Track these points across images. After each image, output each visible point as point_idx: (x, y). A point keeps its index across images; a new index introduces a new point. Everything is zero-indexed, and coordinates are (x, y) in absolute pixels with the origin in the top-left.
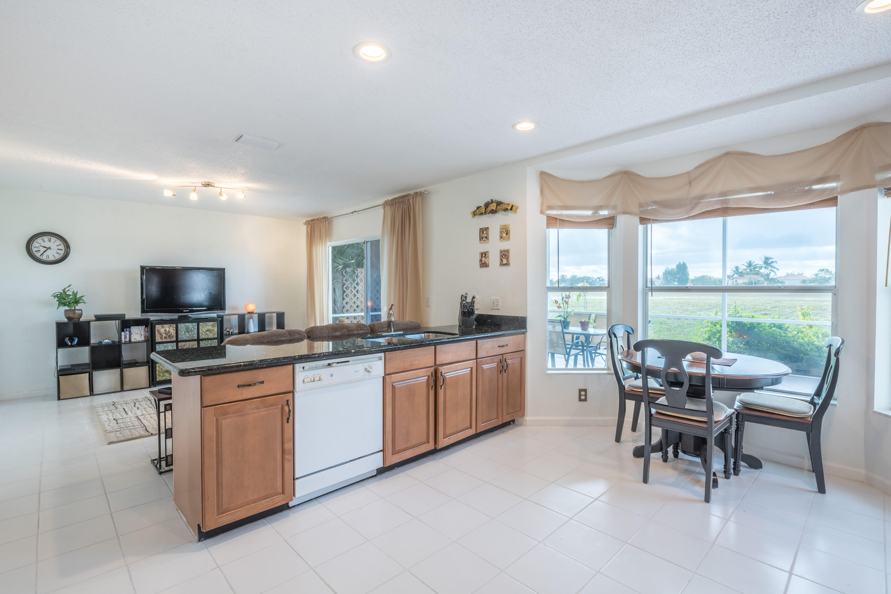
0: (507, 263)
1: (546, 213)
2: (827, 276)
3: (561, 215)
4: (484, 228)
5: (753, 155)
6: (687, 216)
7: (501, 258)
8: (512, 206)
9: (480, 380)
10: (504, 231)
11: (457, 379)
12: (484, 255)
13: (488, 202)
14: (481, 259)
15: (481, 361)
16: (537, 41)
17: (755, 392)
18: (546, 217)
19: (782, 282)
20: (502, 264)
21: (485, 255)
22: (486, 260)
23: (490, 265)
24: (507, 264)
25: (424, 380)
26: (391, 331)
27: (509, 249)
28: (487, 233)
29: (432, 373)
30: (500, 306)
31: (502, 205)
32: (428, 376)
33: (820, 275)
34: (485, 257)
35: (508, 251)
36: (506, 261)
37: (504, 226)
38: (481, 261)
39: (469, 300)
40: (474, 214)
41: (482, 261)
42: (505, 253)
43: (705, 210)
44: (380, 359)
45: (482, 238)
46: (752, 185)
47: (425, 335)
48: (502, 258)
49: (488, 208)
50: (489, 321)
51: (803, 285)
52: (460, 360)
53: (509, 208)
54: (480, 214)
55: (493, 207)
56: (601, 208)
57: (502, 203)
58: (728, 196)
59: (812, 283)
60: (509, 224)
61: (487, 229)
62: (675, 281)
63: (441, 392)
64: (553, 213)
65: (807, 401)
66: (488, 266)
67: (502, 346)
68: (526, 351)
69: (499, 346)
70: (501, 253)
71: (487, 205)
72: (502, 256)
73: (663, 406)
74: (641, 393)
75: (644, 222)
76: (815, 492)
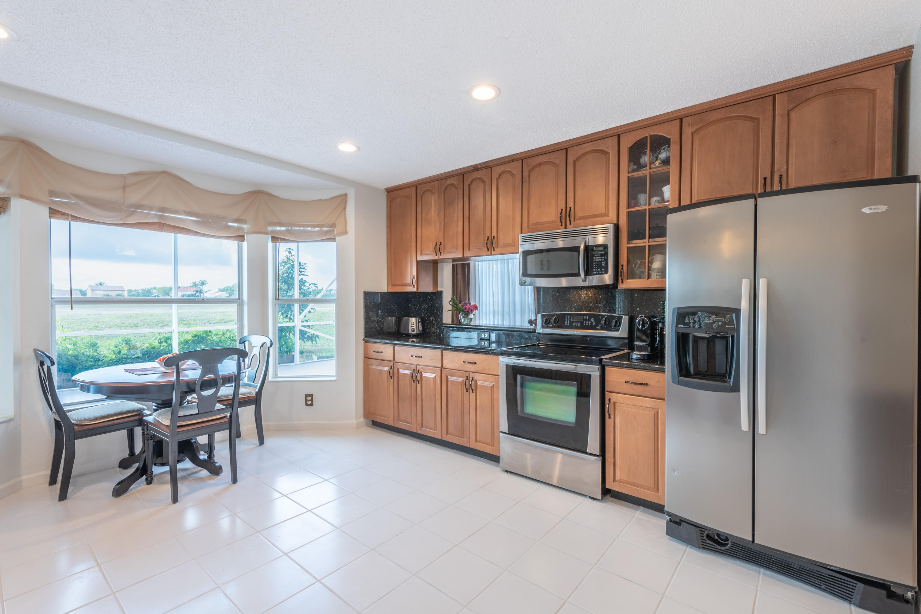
6: (122, 223)
43: (144, 221)
46: (188, 210)
73: (194, 416)
74: (101, 424)
75: (54, 215)
76: (258, 446)
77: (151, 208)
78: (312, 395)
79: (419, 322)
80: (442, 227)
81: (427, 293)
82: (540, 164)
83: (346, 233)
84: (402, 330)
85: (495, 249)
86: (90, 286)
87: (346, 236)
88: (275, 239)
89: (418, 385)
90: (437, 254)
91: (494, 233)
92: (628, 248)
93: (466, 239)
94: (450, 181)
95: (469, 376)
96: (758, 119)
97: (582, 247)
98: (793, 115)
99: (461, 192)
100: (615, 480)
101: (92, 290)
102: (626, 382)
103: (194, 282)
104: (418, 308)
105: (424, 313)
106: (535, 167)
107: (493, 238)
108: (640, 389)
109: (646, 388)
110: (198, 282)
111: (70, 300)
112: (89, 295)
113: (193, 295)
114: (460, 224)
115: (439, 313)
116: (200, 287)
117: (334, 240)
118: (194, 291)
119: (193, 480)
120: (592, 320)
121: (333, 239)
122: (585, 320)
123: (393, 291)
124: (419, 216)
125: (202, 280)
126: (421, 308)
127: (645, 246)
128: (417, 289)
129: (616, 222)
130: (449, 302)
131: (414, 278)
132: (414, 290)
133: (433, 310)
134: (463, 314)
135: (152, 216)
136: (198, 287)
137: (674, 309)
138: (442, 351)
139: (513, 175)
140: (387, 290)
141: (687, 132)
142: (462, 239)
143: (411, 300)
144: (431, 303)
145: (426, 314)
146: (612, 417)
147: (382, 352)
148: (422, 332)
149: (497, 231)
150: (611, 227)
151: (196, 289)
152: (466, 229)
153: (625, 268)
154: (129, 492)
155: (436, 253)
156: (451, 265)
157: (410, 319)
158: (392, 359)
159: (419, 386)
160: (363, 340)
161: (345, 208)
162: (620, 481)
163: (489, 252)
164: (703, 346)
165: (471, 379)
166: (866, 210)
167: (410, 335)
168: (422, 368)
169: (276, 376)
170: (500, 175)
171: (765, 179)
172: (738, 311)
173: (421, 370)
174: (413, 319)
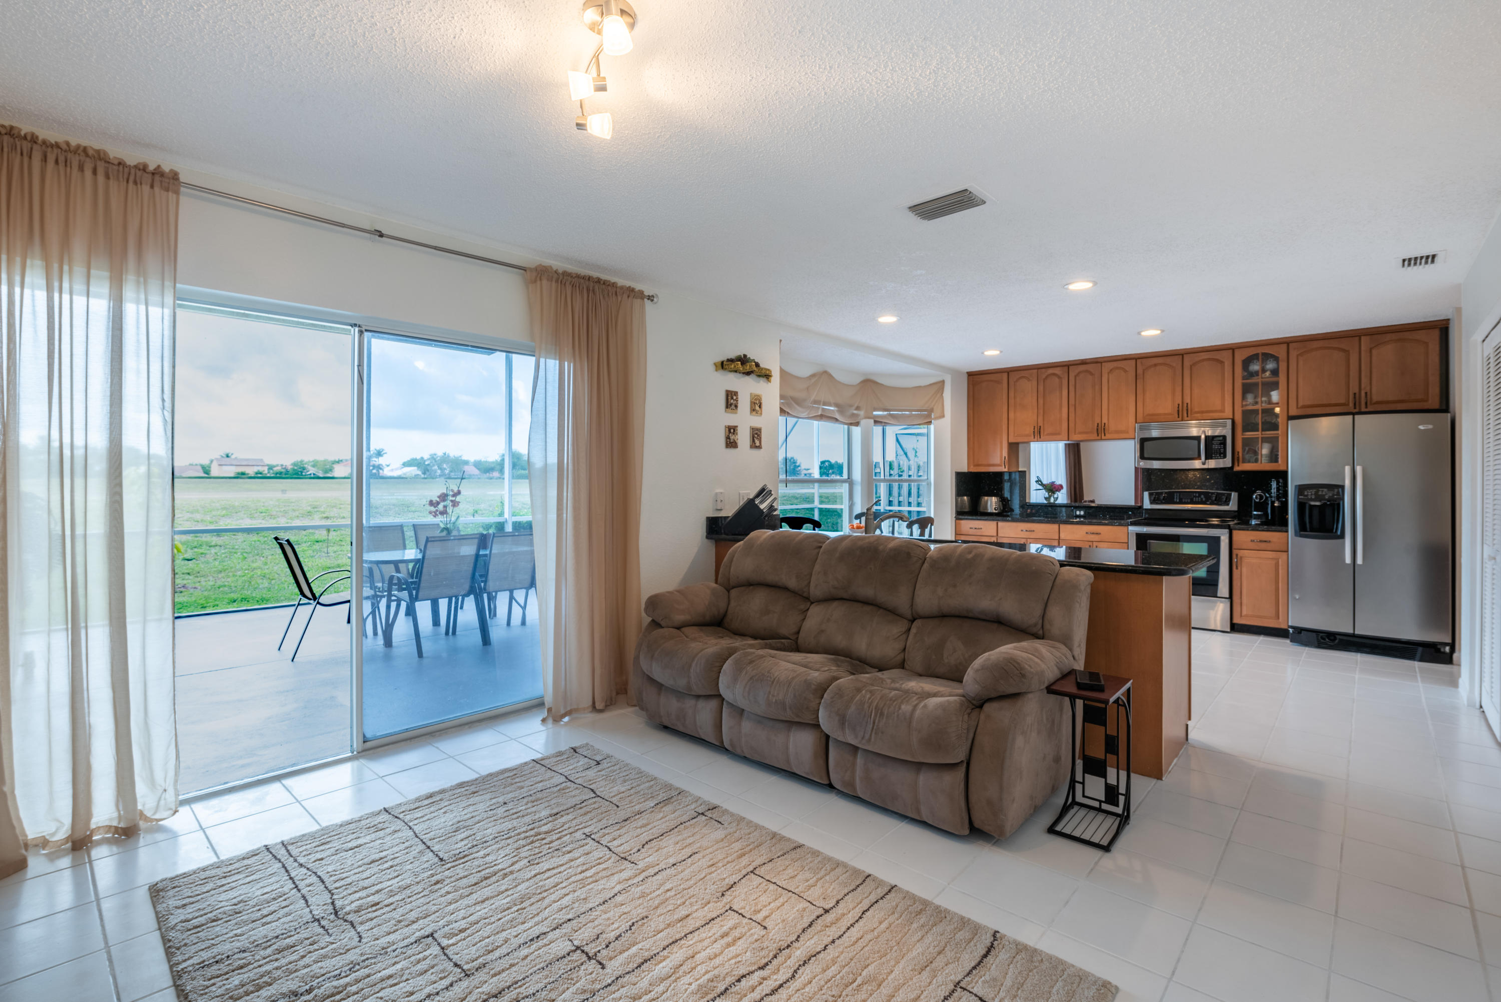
4: (732, 391)
7: (752, 438)
10: (756, 402)
12: (731, 431)
13: (742, 356)
14: (728, 436)
20: (753, 446)
21: (733, 430)
22: (734, 438)
23: (739, 446)
24: (759, 447)
27: (762, 427)
28: (736, 400)
31: (759, 368)
34: (733, 433)
36: (758, 442)
37: (756, 395)
40: (721, 366)
41: (729, 438)
42: (757, 432)
45: (731, 405)
48: (754, 439)
49: (742, 366)
53: (766, 374)
54: (729, 370)
55: (748, 365)
57: (758, 365)
60: (762, 395)
61: (736, 394)
66: (737, 447)
70: (752, 431)
72: (754, 436)
80: (1041, 412)
82: (1155, 365)
83: (943, 416)
85: (1106, 435)
87: (943, 420)
91: (1105, 420)
92: (1243, 438)
93: (1072, 424)
96: (1348, 351)
97: (1203, 437)
98: (1374, 352)
99: (1065, 382)
100: (1241, 616)
102: (1251, 541)
106: (1150, 367)
107: (1103, 424)
108: (1263, 545)
109: (1268, 544)
117: (930, 423)
120: (1202, 496)
121: (933, 422)
122: (1196, 497)
123: (975, 471)
124: (1012, 401)
127: (1258, 438)
128: (1009, 469)
129: (1231, 417)
131: (1004, 458)
132: (1005, 470)
137: (1296, 486)
138: (1060, 525)
139: (1125, 371)
140: (969, 470)
141: (1293, 354)
146: (1239, 568)
147: (981, 528)
148: (1002, 511)
149: (1108, 419)
150: (1229, 422)
152: (1072, 415)
153: (1240, 455)
157: (988, 498)
158: (995, 534)
160: (955, 517)
161: (943, 392)
162: (1246, 616)
163: (1099, 438)
164: (1316, 513)
166: (1421, 427)
167: (993, 514)
170: (1111, 370)
171: (1355, 394)
172: (1343, 487)
174: (992, 498)
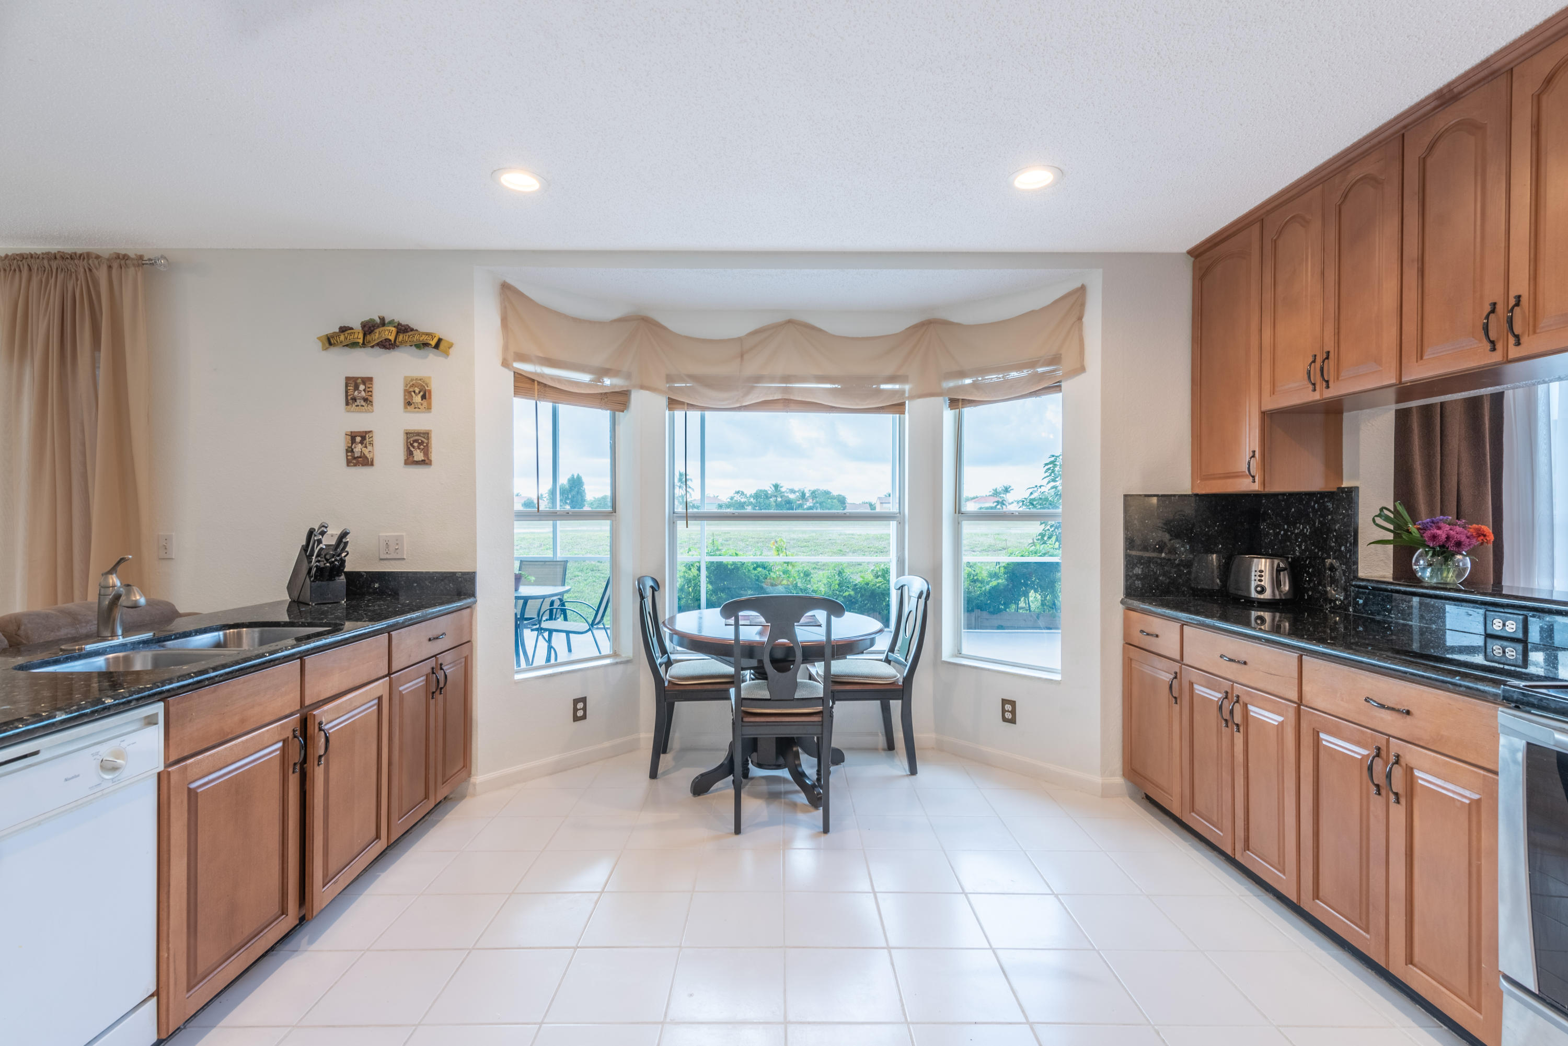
0: (422, 461)
1: (513, 367)
2: (743, 500)
3: (542, 375)
4: (358, 378)
5: (820, 330)
6: (738, 405)
7: (408, 448)
8: (440, 340)
9: (396, 721)
10: (417, 390)
11: (351, 730)
12: (358, 439)
13: (372, 320)
14: (351, 447)
15: (398, 677)
16: (663, 18)
17: (848, 657)
18: (513, 373)
19: (698, 507)
20: (410, 461)
21: (363, 438)
22: (366, 451)
23: (375, 462)
24: (426, 462)
25: (274, 754)
26: (114, 635)
27: (431, 431)
28: (369, 391)
29: (294, 731)
30: (405, 552)
31: (410, 333)
32: (285, 741)
33: (735, 499)
34: (361, 442)
35: (428, 434)
36: (422, 454)
37: (417, 379)
38: (350, 450)
39: (329, 540)
40: (330, 341)
41: (352, 451)
42: (420, 438)
43: (764, 399)
44: (150, 721)
45: (354, 400)
46: (820, 373)
47: (225, 635)
48: (412, 449)
49: (373, 335)
50: (377, 585)
51: (719, 511)
52: (357, 683)
53: (433, 343)
54: (347, 345)
55: (389, 333)
56: (606, 372)
57: (412, 330)
58: (790, 383)
59: (728, 508)
60: (430, 378)
61: (367, 381)
62: (567, 503)
63: (318, 773)
64: (527, 368)
65: (881, 660)
66: (372, 464)
67: (434, 639)
68: (474, 643)
69: (430, 640)
70: (407, 438)
71: (369, 328)
72: (411, 445)
73: (763, 702)
74: (693, 686)
75: (674, 406)
76: (907, 775)
77: (772, 379)
78: (1014, 702)
79: (1279, 570)
80: (1332, 307)
81: (1311, 495)
83: (1083, 369)
84: (1232, 590)
85: (1524, 340)
86: (879, 498)
87: (1082, 378)
88: (954, 403)
89: (1236, 734)
90: (1318, 387)
91: (1518, 287)
93: (1410, 328)
94: (1355, 173)
95: (1384, 748)
99: (1392, 191)
101: (881, 503)
103: (995, 488)
104: (1285, 534)
105: (1300, 546)
107: (1512, 302)
110: (1000, 490)
111: (685, 515)
112: (878, 509)
113: (992, 508)
114: (1390, 286)
115: (1343, 548)
116: (1002, 495)
117: (1058, 389)
118: (994, 502)
119: (785, 803)
121: (1057, 387)
123: (1203, 492)
125: (1005, 485)
126: (1292, 533)
128: (1264, 484)
130: (1374, 520)
131: (1253, 456)
132: (1256, 487)
133: (1325, 540)
134: (1427, 553)
135: (769, 390)
136: (1000, 494)
138: (1301, 656)
140: (1192, 488)
142: (1394, 330)
143: (1265, 513)
144: (1320, 522)
145: (1305, 551)
147: (1157, 636)
148: (1289, 597)
149: (1534, 277)
151: (996, 499)
152: (1411, 296)
154: (710, 793)
155: (1314, 384)
156: (1393, 412)
157: (1255, 560)
158: (1176, 656)
159: (1239, 738)
160: (1122, 602)
161: (1080, 318)
165: (1392, 759)
167: (1254, 602)
168: (1248, 693)
169: (959, 653)
173: (1244, 698)
174: (1263, 560)
